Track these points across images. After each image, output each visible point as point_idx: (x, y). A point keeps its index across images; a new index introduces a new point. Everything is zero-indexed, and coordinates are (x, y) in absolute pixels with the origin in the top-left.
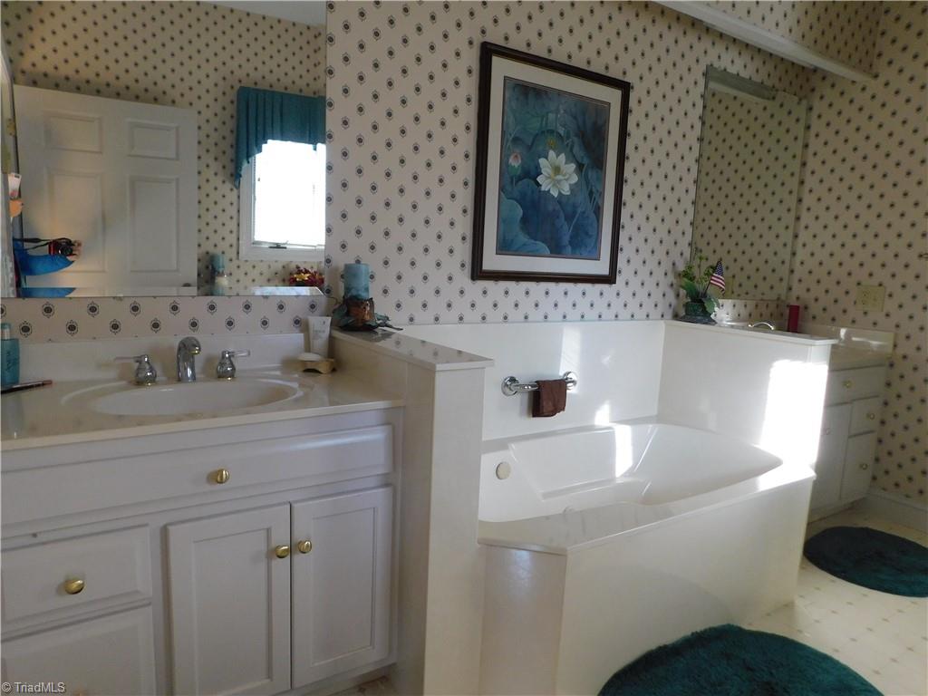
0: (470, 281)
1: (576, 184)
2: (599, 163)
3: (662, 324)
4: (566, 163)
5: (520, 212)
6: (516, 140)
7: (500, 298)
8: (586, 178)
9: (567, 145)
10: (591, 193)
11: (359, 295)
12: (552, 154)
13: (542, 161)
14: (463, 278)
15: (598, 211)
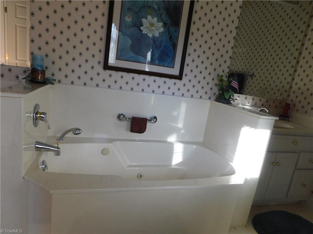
0: (103, 70)
1: (163, 32)
2: (176, 23)
3: (209, 101)
4: (157, 22)
5: (130, 42)
6: (129, 9)
7: (118, 79)
8: (168, 29)
9: (159, 14)
10: (171, 37)
12: (149, 17)
13: (144, 20)
14: (99, 68)
15: (175, 46)
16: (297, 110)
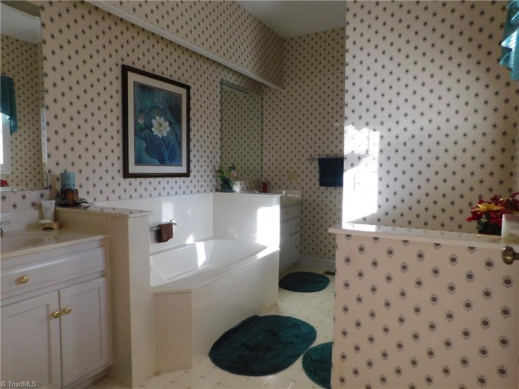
0: (122, 179)
1: (170, 131)
2: (179, 122)
3: (211, 194)
4: (164, 122)
5: (145, 145)
6: (141, 111)
7: (138, 186)
8: (173, 128)
9: (164, 113)
10: (176, 136)
11: (70, 188)
12: (157, 117)
13: (153, 121)
14: (119, 178)
15: (180, 144)
16: (273, 187)
